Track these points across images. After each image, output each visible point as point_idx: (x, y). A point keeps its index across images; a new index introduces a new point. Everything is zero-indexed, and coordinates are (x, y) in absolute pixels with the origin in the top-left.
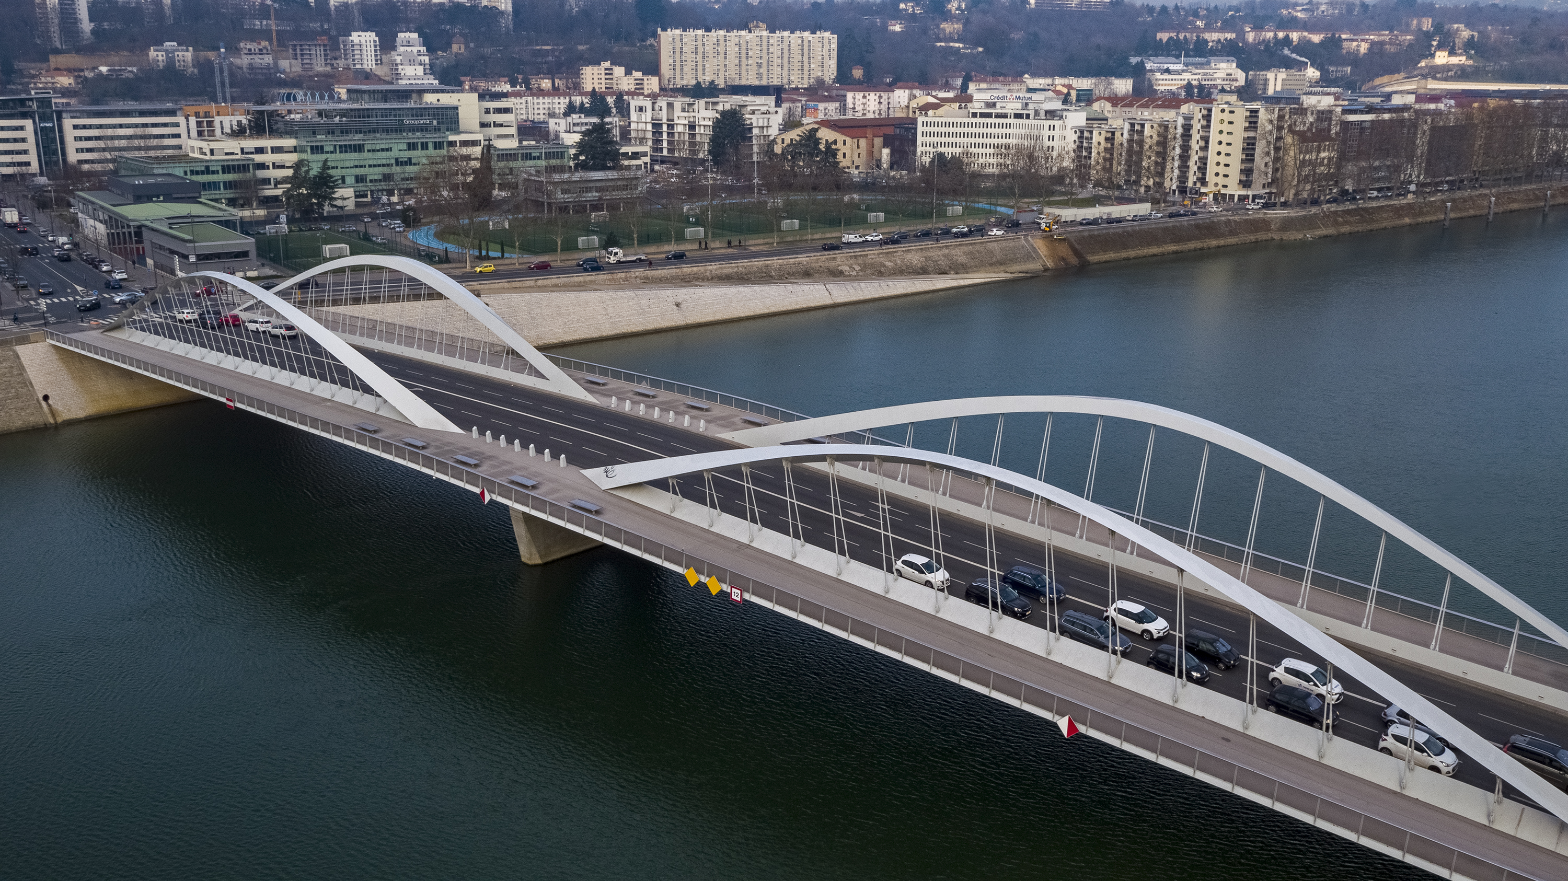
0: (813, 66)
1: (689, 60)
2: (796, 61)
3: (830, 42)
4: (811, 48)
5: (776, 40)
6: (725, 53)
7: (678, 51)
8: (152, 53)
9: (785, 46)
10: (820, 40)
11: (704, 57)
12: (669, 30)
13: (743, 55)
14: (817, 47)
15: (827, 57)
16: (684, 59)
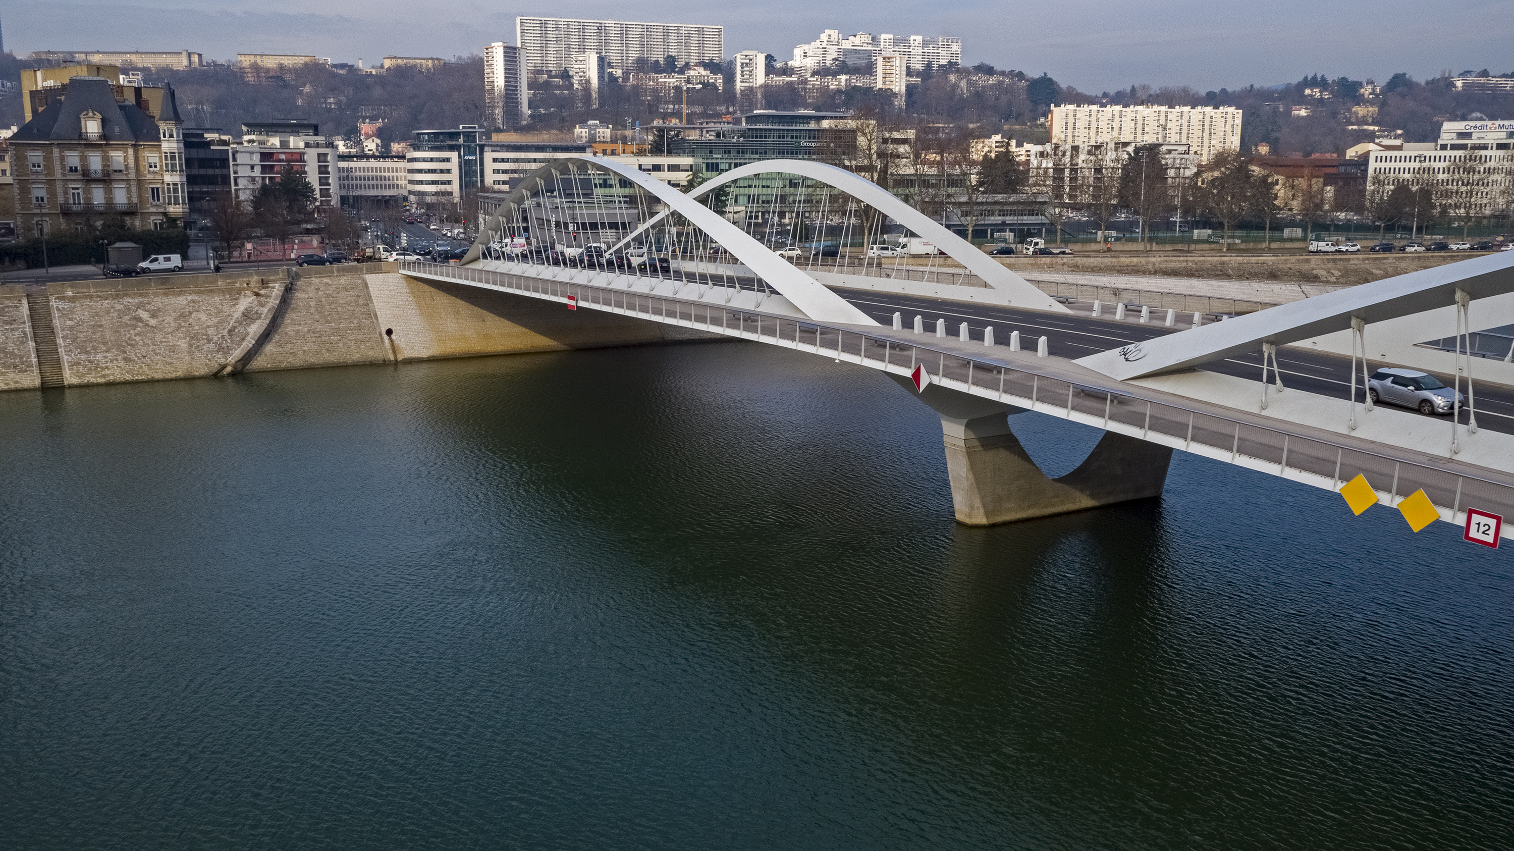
0: (1213, 142)
1: (1082, 136)
2: (1195, 136)
3: (1234, 118)
4: (1213, 123)
5: (1175, 114)
6: (1120, 129)
7: (1070, 126)
8: (578, 130)
9: (1184, 122)
10: (1224, 115)
11: (1097, 133)
12: (1063, 106)
13: (1139, 131)
14: (1219, 123)
15: (1229, 133)
16: (1076, 134)
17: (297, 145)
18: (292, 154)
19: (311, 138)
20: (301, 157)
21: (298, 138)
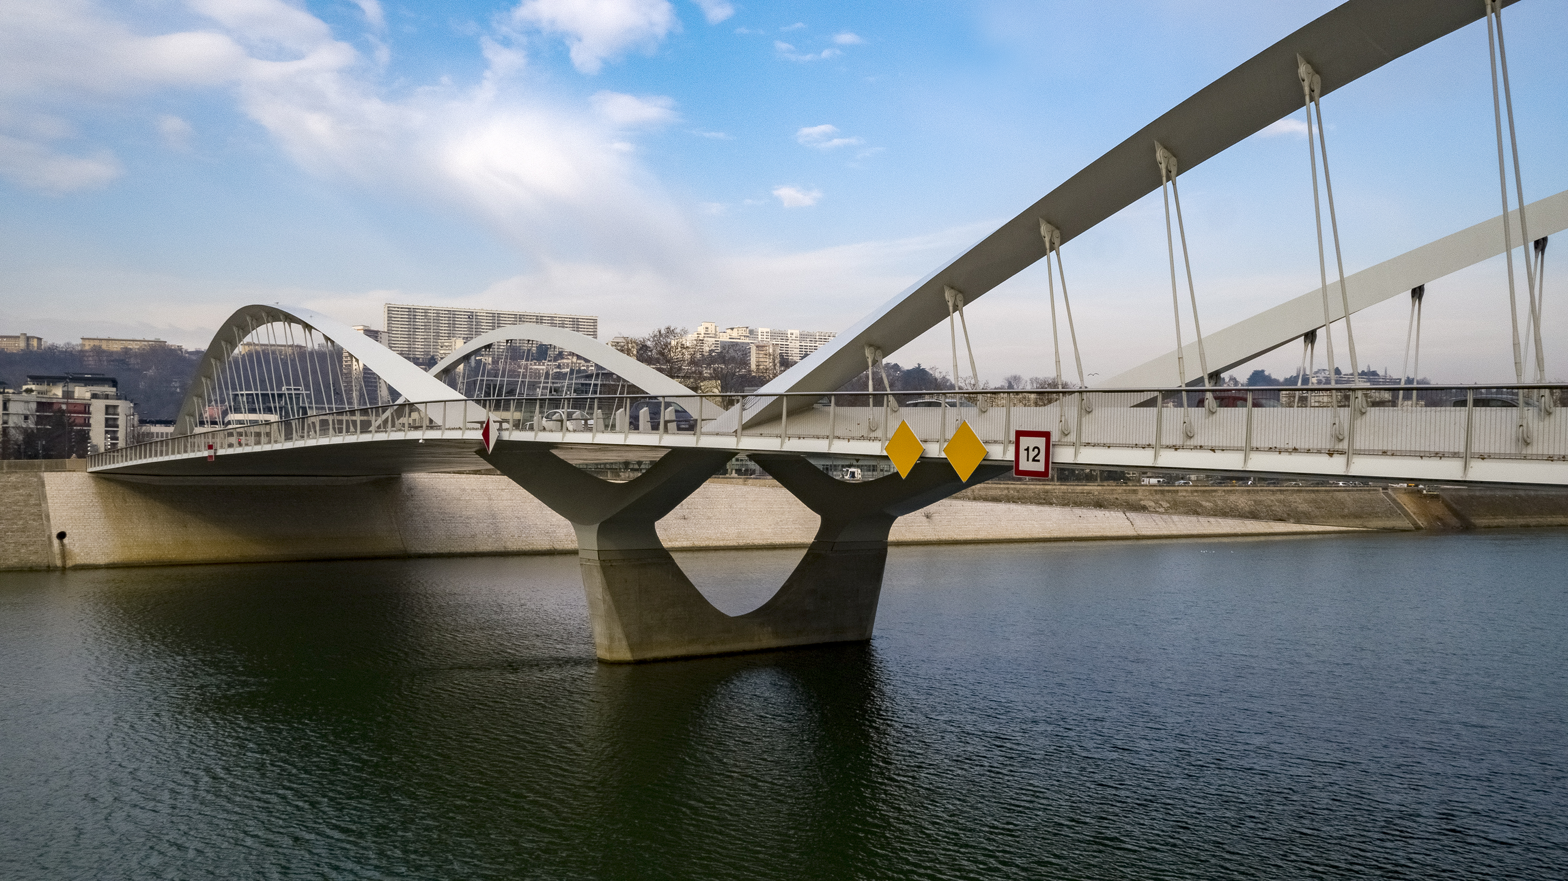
17: (82, 396)
18: (75, 405)
19: (98, 389)
20: (85, 409)
21: (84, 389)
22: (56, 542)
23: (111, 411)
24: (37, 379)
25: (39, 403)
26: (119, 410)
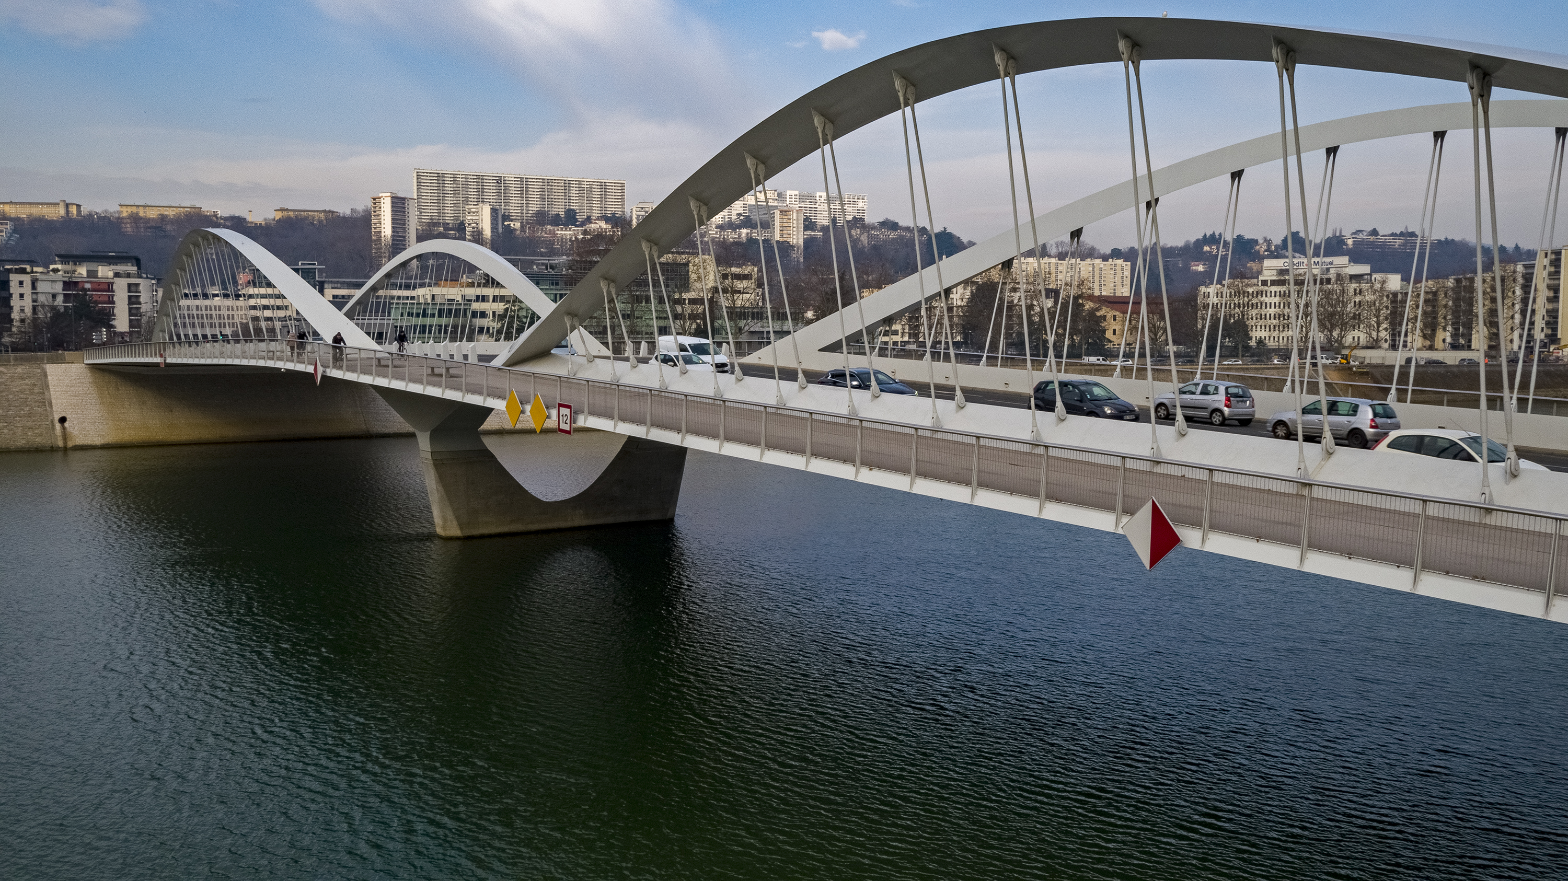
3: (1122, 270)
4: (1103, 270)
10: (1113, 267)
14: (1109, 269)
15: (1119, 282)
17: (105, 275)
18: (99, 283)
19: (121, 268)
20: (109, 287)
21: (107, 268)
22: (58, 426)
23: (133, 289)
24: (65, 258)
25: (65, 282)
26: (141, 288)
